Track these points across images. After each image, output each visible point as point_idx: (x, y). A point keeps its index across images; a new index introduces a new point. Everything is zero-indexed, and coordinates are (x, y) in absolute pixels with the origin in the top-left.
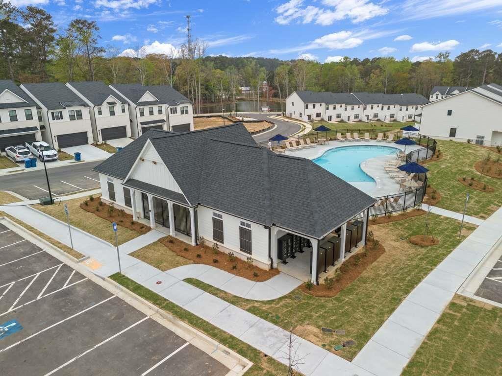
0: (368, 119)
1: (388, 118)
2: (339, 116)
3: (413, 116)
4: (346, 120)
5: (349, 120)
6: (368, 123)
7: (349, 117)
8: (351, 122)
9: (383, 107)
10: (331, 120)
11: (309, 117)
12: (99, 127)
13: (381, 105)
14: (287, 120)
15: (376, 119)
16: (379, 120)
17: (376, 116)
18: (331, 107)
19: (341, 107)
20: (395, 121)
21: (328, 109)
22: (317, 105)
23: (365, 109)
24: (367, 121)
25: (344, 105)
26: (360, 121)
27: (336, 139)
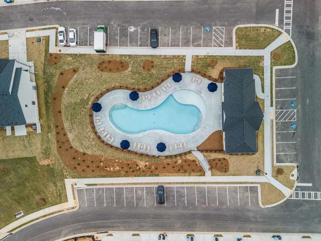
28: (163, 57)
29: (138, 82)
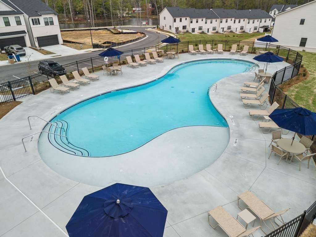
0: (223, 31)
1: (239, 30)
2: (200, 28)
3: (258, 28)
4: (206, 31)
5: (208, 32)
6: (223, 34)
7: (208, 29)
8: (210, 33)
9: (235, 21)
10: (194, 32)
11: (177, 29)
13: (233, 19)
14: (159, 32)
15: (229, 30)
16: (232, 32)
17: (229, 28)
18: (194, 20)
19: (202, 20)
20: (244, 32)
21: (192, 22)
22: (183, 19)
23: (221, 22)
24: (222, 33)
25: (204, 19)
26: (217, 32)
27: (188, 52)
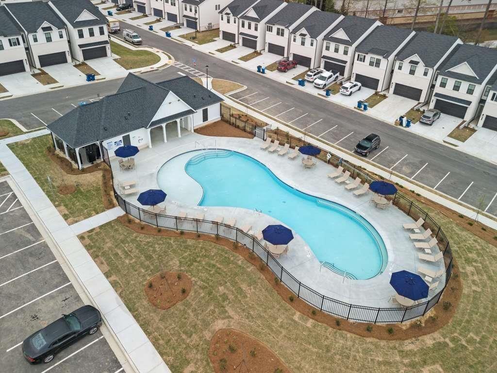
12: (395, 80)
28: (113, 278)
29: (236, 275)
